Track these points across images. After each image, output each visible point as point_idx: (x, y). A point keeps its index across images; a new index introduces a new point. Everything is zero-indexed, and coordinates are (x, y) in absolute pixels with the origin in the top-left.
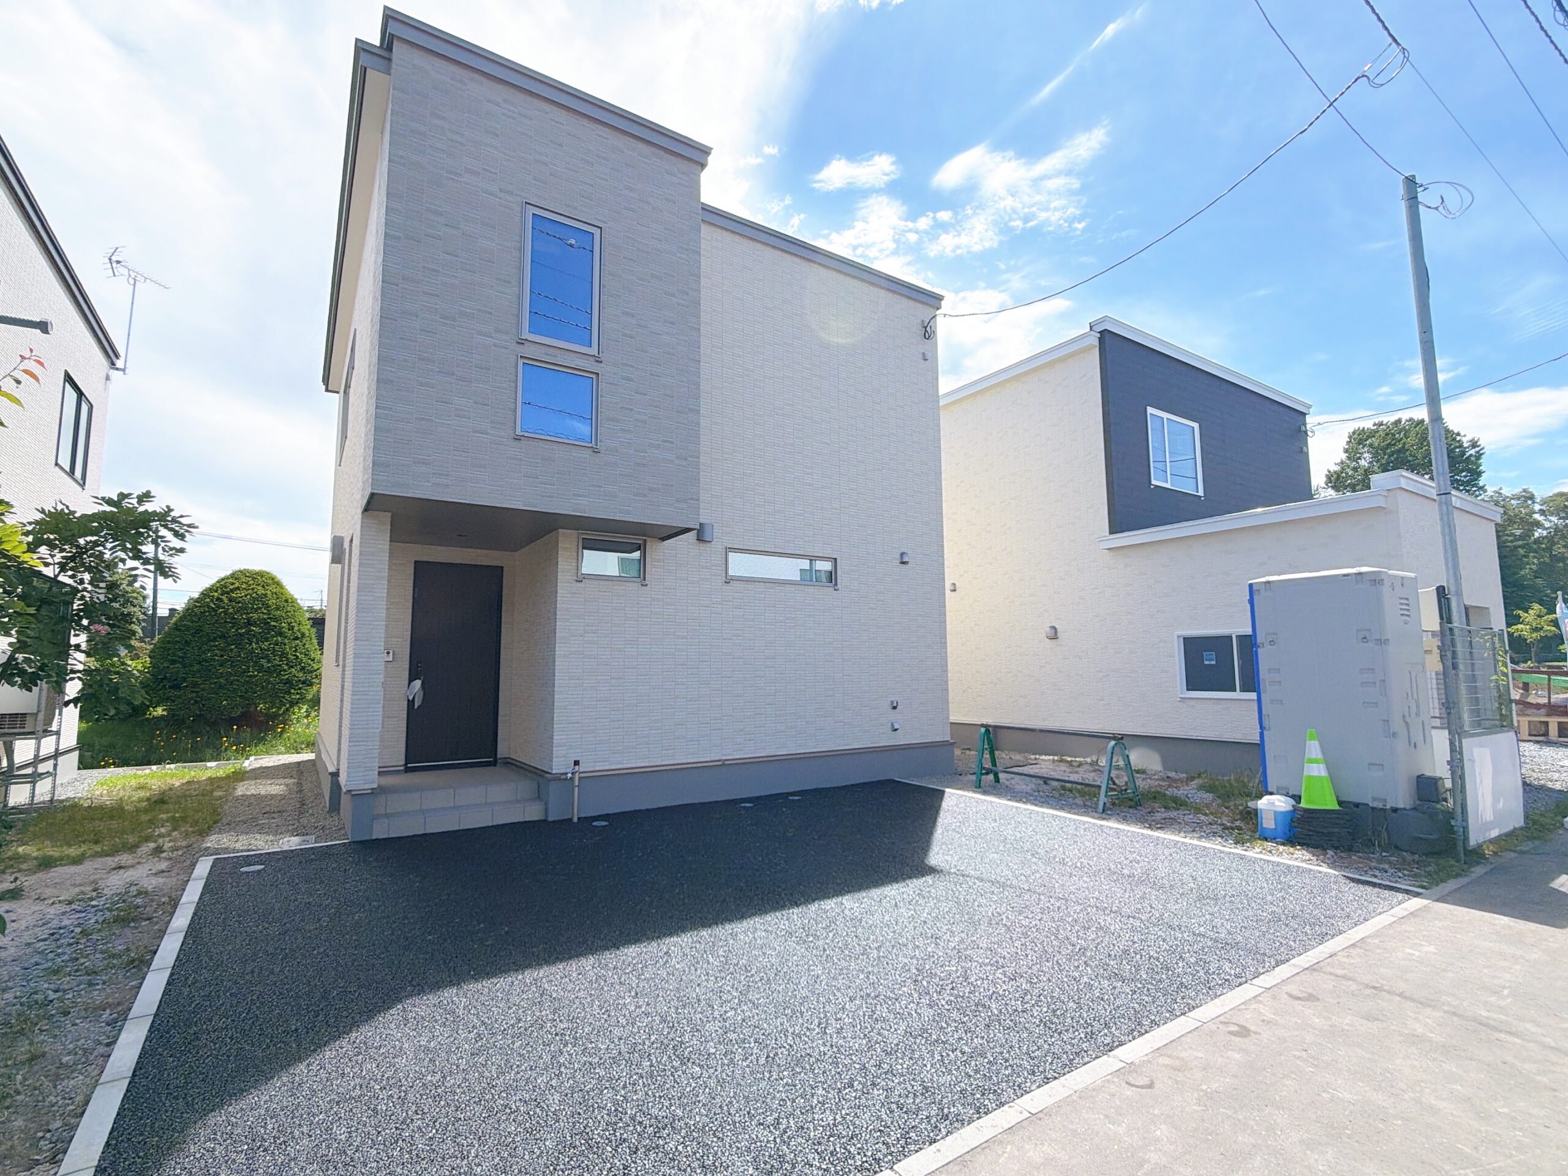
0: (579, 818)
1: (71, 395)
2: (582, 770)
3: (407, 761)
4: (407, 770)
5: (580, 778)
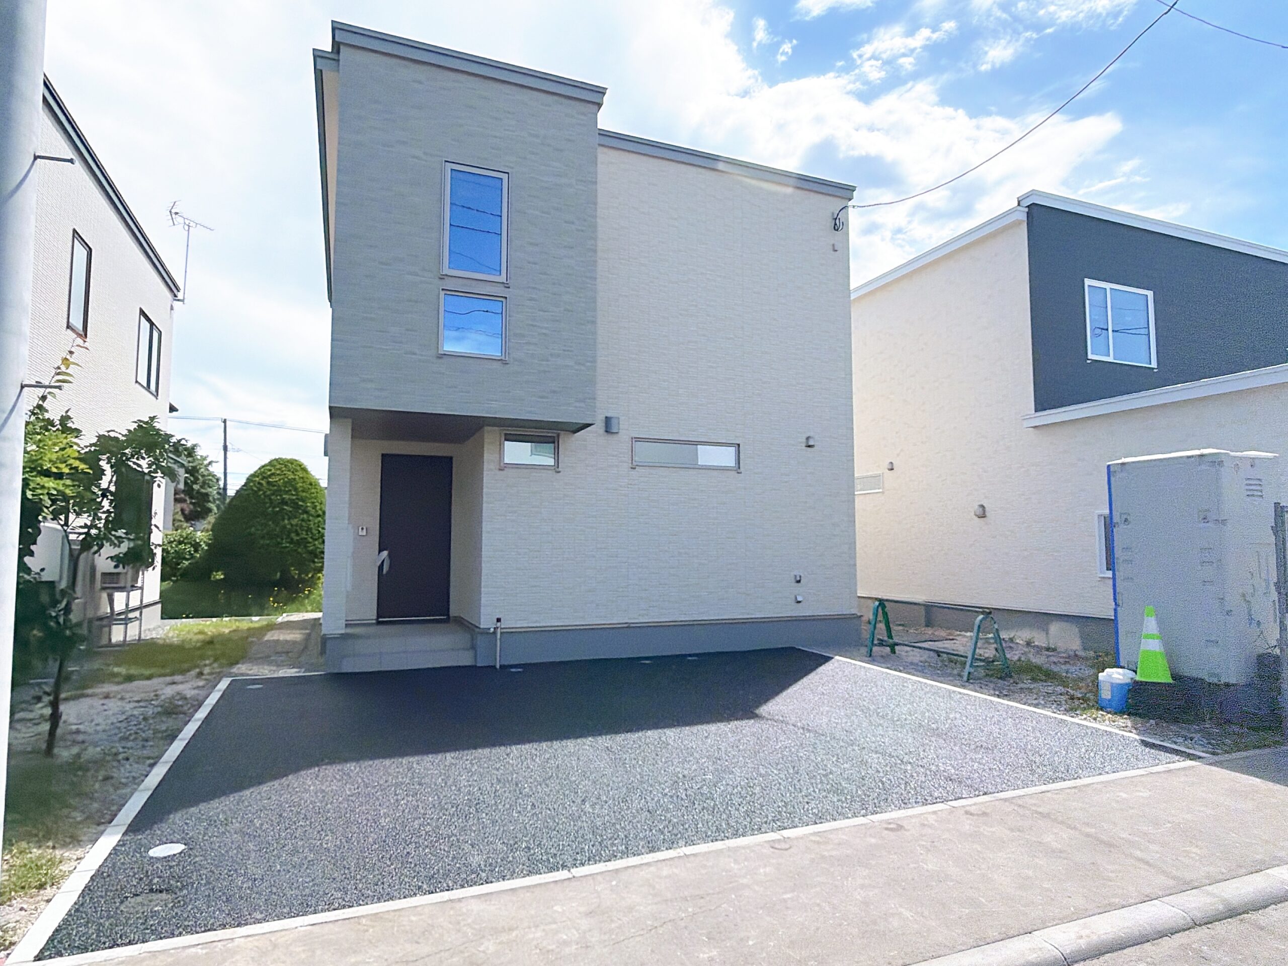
0: (501, 666)
1: (145, 325)
2: (502, 627)
3: (379, 616)
4: (379, 623)
5: (501, 633)
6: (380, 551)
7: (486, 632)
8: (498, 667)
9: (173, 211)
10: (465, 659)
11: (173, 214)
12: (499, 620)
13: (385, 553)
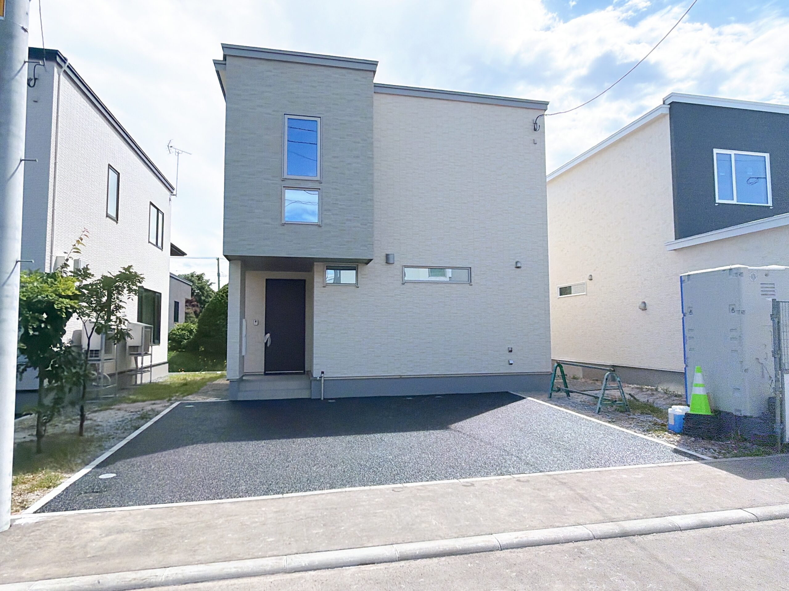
0: (324, 399)
1: (154, 211)
2: (325, 376)
3: (265, 371)
4: (266, 374)
5: (324, 380)
6: (266, 334)
7: (315, 379)
8: (322, 399)
9: (170, 146)
10: (305, 395)
11: (170, 147)
12: (323, 373)
13: (268, 335)
